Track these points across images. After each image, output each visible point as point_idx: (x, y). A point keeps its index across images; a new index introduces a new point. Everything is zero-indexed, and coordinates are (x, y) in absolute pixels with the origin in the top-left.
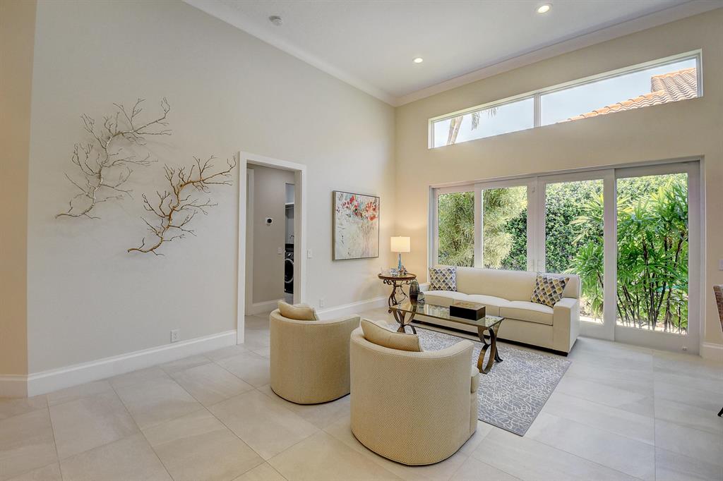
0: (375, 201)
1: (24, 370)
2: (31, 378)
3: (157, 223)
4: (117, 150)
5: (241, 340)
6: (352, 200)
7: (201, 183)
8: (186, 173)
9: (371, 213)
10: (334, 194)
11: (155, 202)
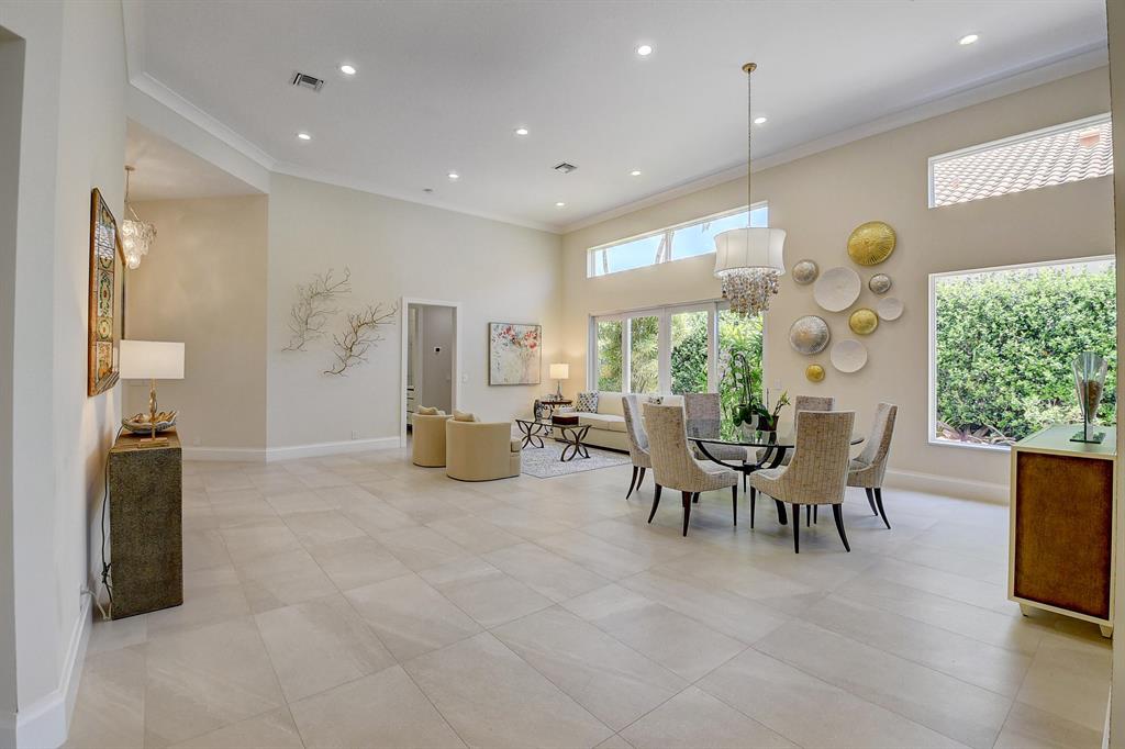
0: (536, 330)
1: (265, 447)
2: (268, 450)
3: (343, 353)
4: (317, 305)
5: (404, 444)
6: (509, 330)
7: (372, 324)
8: (362, 316)
9: (531, 341)
10: (489, 325)
11: (341, 339)
